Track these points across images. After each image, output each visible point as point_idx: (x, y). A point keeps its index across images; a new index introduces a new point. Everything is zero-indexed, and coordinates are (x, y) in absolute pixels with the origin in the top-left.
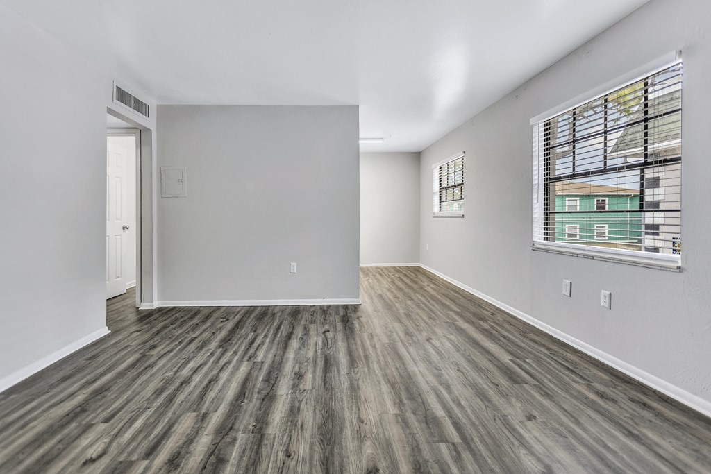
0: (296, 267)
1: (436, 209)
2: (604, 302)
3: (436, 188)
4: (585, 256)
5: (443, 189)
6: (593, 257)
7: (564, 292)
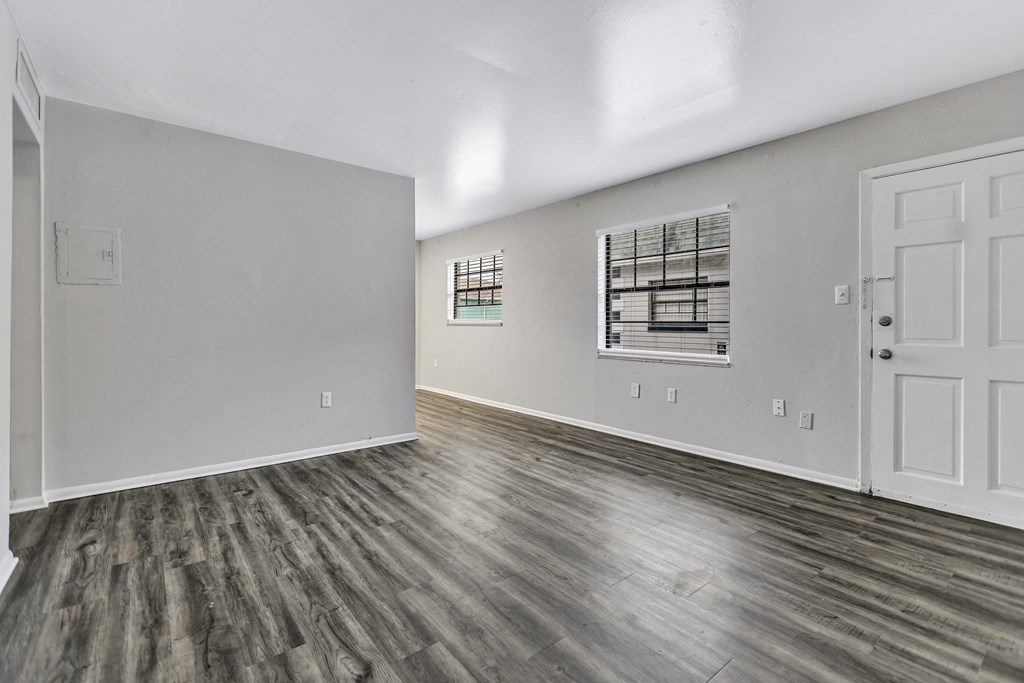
0: (330, 397)
1: (451, 316)
2: (670, 398)
3: (451, 290)
4: (654, 361)
5: (461, 291)
6: (661, 361)
7: (633, 394)
